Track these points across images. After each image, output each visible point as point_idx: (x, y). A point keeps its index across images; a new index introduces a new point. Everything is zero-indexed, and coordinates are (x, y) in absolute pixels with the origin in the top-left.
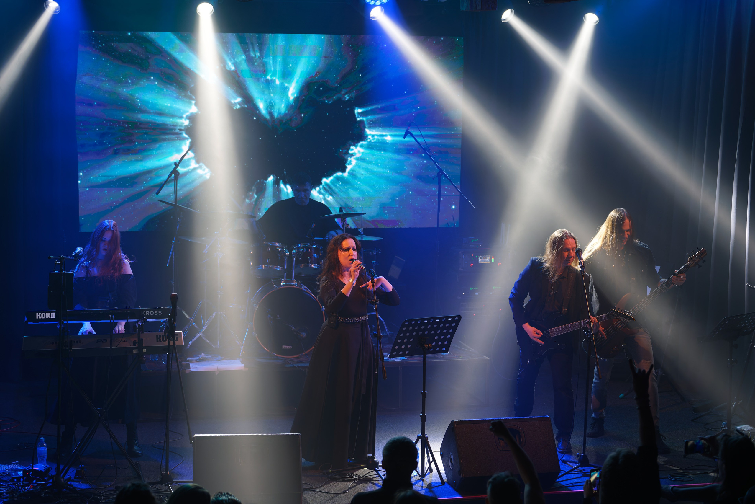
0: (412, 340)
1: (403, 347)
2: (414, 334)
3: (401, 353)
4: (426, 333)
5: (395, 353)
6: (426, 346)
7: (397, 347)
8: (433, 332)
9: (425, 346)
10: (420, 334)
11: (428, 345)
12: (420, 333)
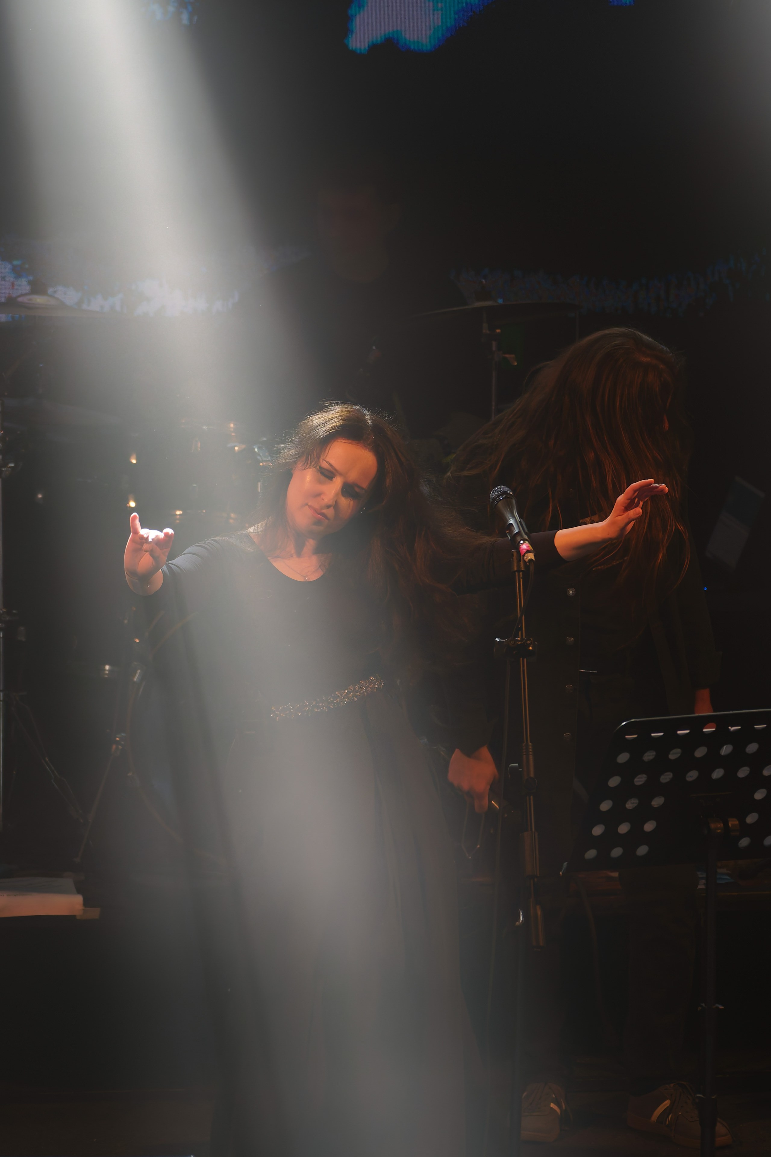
0: (658, 802)
1: (624, 828)
2: (666, 778)
3: (617, 852)
4: (718, 774)
5: (591, 854)
6: (717, 826)
7: (598, 830)
8: (743, 772)
9: (713, 826)
10: (689, 779)
11: (726, 824)
12: (692, 775)
